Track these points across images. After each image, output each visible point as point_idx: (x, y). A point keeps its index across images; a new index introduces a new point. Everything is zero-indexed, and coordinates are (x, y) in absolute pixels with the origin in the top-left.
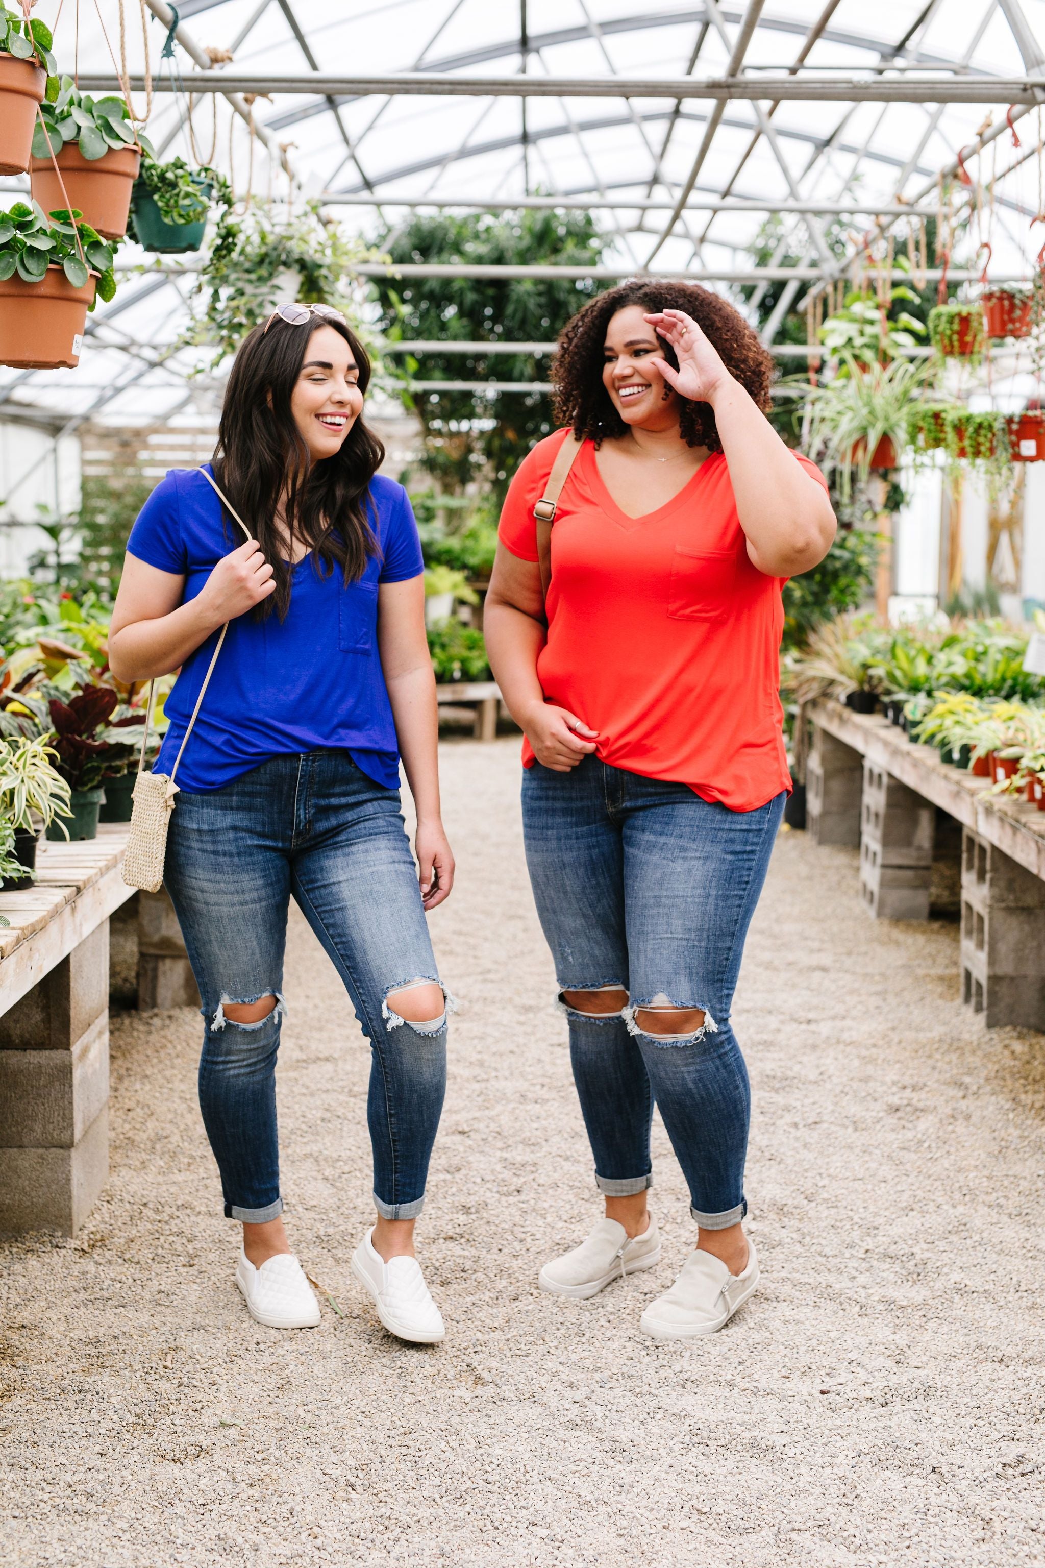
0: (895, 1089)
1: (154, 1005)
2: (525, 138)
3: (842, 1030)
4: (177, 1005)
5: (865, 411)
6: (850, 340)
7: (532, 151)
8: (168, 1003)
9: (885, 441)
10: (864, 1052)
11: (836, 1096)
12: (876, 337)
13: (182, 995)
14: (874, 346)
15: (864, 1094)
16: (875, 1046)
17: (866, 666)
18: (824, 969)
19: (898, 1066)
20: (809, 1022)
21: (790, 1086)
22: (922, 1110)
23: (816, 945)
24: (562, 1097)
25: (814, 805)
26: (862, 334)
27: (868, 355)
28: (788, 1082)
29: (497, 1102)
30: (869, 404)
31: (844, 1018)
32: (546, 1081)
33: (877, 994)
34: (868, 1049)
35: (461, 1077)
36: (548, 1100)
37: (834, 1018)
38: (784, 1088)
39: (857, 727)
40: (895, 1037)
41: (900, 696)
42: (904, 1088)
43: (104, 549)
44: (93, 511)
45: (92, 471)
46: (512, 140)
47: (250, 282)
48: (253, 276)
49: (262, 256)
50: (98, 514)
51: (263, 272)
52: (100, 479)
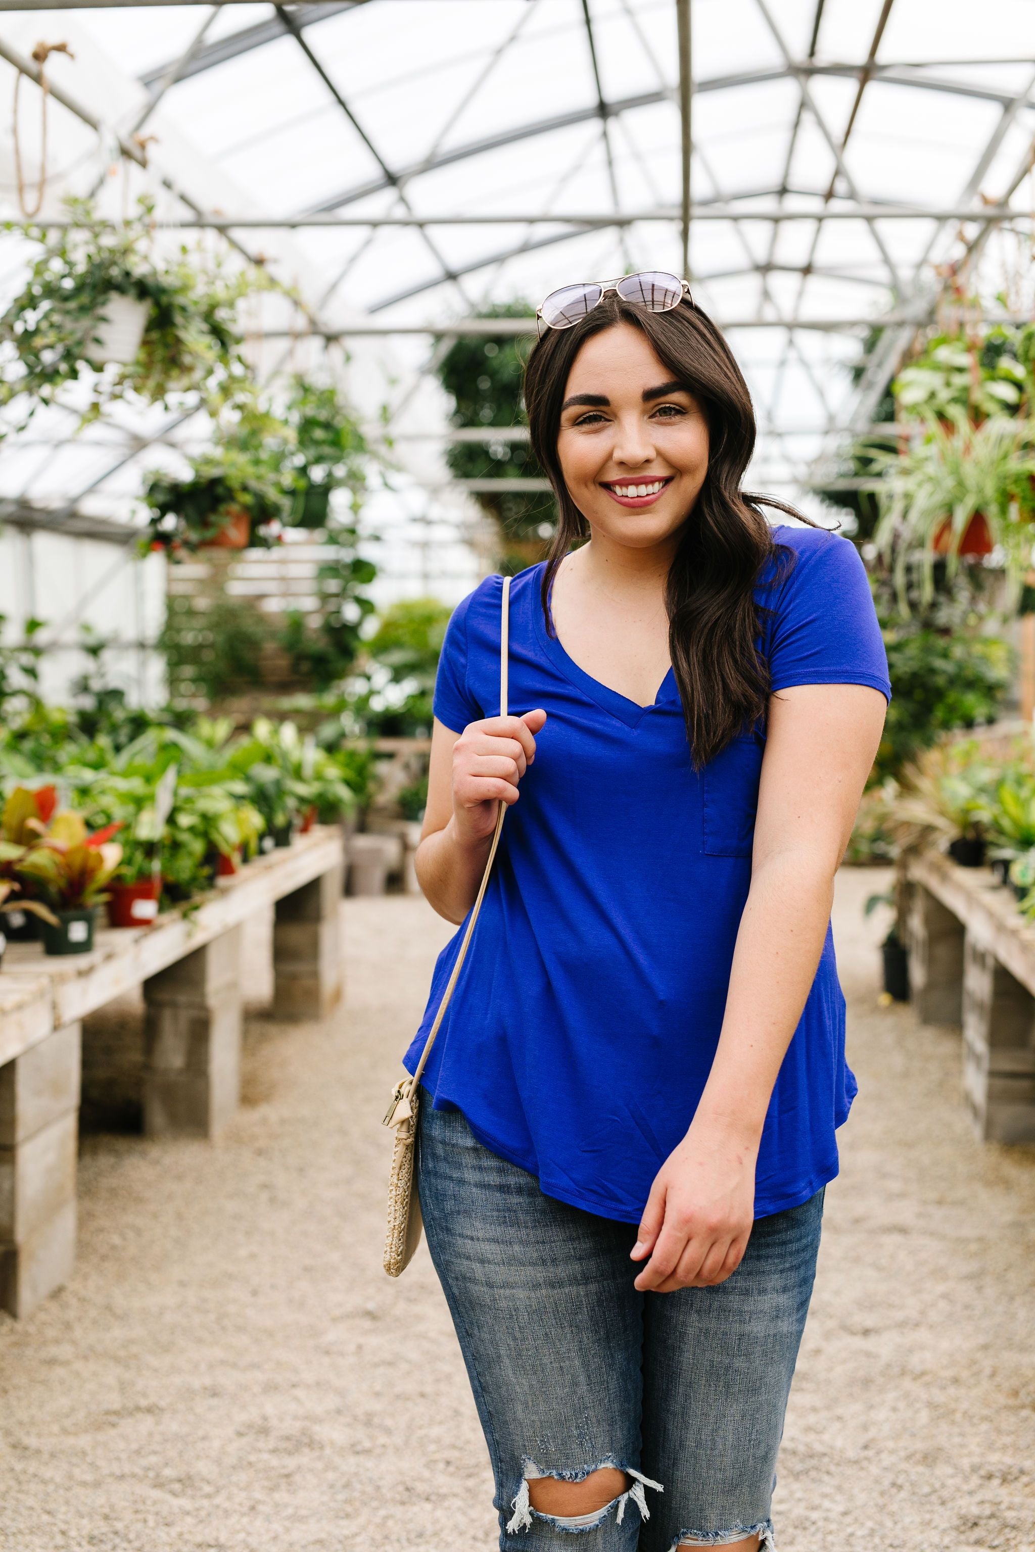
0: (975, 1481)
3: (911, 1351)
5: (949, 483)
6: (932, 395)
9: (977, 521)
10: (939, 1397)
11: (882, 1494)
12: (966, 390)
14: (963, 398)
15: (926, 1489)
16: (956, 1381)
17: (966, 812)
18: (903, 1230)
19: (984, 1427)
20: (866, 1332)
21: (817, 1469)
22: (1014, 1527)
23: (895, 1186)
24: (468, 1490)
25: (918, 975)
26: (948, 384)
27: (957, 413)
28: (814, 1462)
29: (365, 1504)
30: (956, 471)
31: (917, 1325)
32: (454, 1454)
33: (969, 1277)
34: (943, 1388)
35: (332, 1443)
36: (443, 1497)
37: (901, 1325)
38: (807, 1472)
39: (960, 888)
40: (987, 1364)
41: (1006, 853)
42: (990, 1477)
43: (188, 671)
44: (179, 631)
45: (180, 589)
46: (585, 111)
47: (67, 312)
48: (72, 305)
49: (83, 276)
50: (183, 634)
51: (85, 299)
52: (186, 597)
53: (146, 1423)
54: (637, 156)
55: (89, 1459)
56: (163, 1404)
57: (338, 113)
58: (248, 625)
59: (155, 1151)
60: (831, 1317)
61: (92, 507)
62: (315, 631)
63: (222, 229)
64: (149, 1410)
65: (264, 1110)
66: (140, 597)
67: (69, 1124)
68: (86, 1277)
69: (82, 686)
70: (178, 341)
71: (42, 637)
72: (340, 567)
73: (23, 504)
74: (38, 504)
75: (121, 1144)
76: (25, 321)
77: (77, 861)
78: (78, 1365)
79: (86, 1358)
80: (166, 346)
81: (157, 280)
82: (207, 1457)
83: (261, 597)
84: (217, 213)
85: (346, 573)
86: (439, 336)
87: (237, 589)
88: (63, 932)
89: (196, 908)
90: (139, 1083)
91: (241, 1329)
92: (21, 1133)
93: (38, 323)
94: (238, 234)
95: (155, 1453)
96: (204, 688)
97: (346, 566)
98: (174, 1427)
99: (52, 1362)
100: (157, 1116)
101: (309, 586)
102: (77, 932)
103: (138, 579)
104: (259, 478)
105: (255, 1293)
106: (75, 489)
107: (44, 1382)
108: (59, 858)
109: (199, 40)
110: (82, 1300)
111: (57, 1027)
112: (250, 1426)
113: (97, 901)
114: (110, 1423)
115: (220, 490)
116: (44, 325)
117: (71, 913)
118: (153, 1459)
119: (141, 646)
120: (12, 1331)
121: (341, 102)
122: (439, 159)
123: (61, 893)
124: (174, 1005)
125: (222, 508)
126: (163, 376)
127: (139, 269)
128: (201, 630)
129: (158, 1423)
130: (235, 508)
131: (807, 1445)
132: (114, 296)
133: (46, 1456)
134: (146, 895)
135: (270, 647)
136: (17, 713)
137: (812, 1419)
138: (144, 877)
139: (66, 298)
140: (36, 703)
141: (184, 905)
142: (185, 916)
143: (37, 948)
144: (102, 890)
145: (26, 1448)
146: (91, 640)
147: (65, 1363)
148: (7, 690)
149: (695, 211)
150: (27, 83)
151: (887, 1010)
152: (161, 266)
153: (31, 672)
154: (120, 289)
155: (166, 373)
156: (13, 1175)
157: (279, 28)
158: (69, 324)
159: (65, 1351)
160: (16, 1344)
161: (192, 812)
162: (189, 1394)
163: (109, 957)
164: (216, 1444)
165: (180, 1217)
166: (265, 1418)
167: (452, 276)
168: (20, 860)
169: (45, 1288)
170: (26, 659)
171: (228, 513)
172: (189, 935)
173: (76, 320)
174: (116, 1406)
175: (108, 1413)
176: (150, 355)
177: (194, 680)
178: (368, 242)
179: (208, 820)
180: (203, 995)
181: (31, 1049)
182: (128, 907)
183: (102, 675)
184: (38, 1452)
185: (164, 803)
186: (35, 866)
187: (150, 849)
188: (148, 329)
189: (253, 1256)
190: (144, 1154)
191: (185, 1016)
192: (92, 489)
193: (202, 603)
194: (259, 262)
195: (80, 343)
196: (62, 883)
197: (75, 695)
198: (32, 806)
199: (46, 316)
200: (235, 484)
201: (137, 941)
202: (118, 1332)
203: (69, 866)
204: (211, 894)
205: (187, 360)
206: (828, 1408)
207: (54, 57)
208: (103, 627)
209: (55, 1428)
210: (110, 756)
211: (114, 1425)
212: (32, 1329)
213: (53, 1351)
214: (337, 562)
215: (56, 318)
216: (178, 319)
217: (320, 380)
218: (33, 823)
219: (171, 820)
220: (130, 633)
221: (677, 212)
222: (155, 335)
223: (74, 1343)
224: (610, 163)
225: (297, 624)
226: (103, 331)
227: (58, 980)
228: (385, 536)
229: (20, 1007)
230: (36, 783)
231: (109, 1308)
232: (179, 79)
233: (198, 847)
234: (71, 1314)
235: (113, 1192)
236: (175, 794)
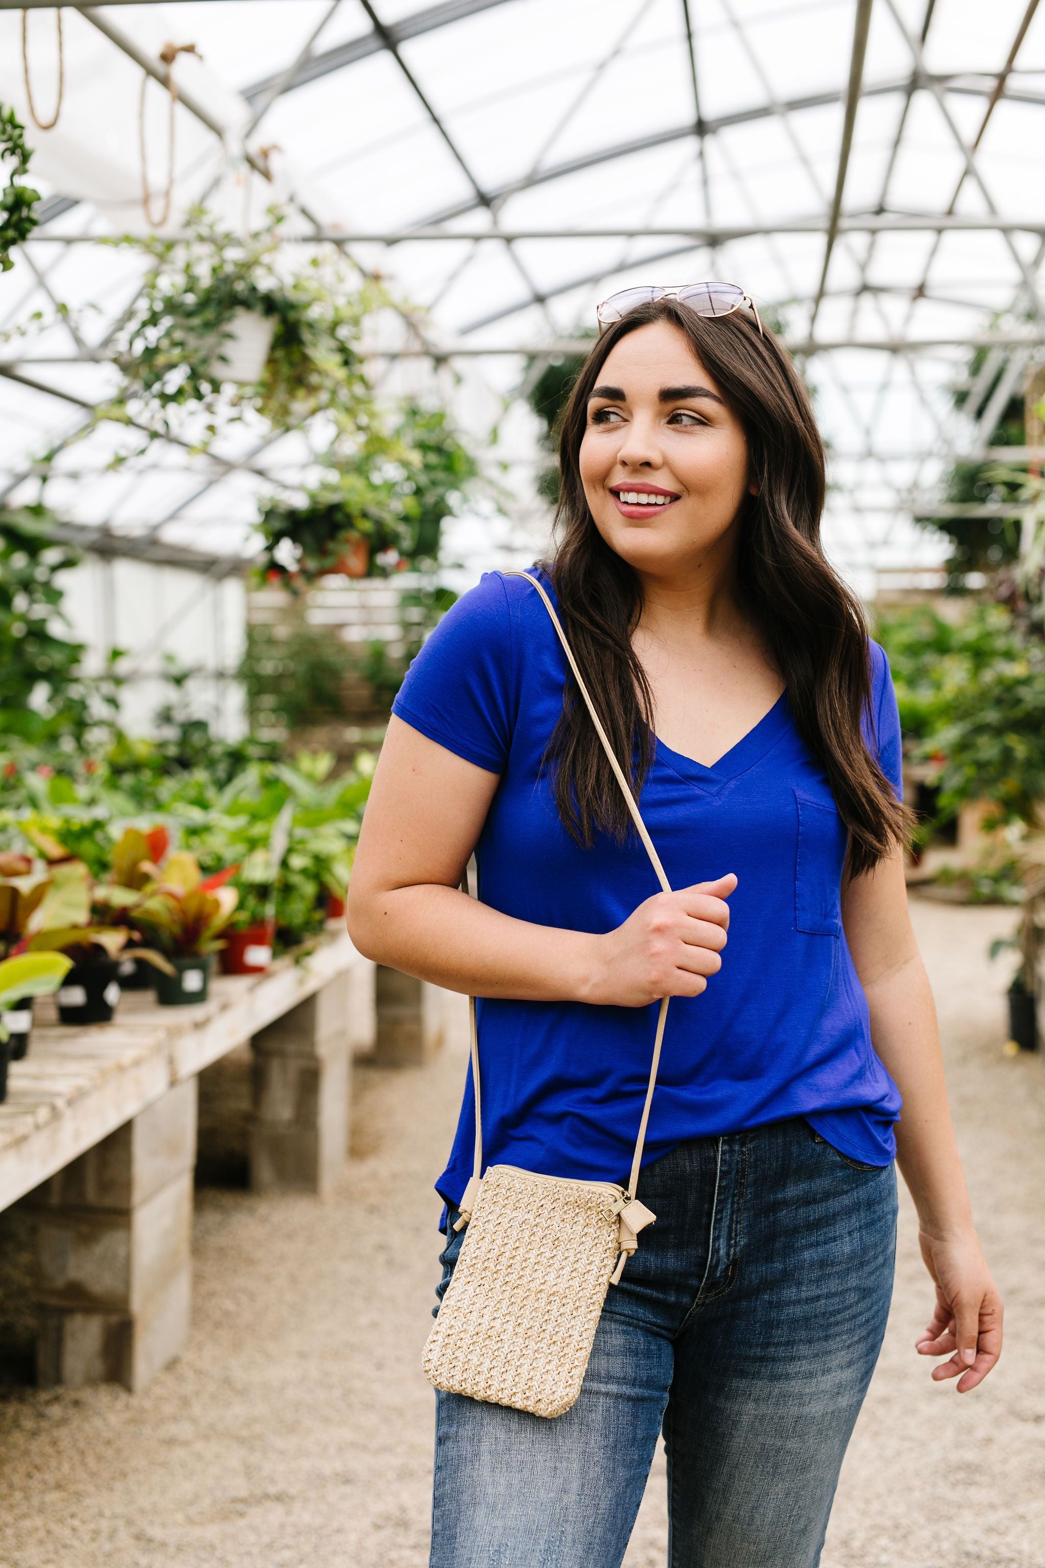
1: (58, 1379)
2: (701, 128)
4: (91, 1382)
7: (711, 143)
8: (78, 1378)
13: (98, 1367)
20: (1038, 1419)
43: (268, 700)
44: (259, 660)
45: (260, 618)
46: (682, 129)
47: (191, 329)
48: (196, 321)
49: (210, 292)
50: (264, 662)
51: (209, 314)
52: (266, 626)
53: (275, 1514)
54: (736, 175)
55: (218, 1554)
56: (293, 1491)
57: (432, 131)
58: (329, 654)
59: (263, 1207)
60: (998, 1401)
61: (173, 534)
62: (398, 660)
63: (339, 243)
64: (279, 1498)
65: (372, 1164)
66: (219, 626)
67: (184, 1184)
68: (200, 1347)
69: (165, 717)
70: (306, 359)
71: (123, 666)
72: (421, 595)
73: (105, 531)
74: (119, 532)
75: (227, 1199)
76: (146, 339)
77: (193, 906)
78: (199, 1446)
79: (206, 1438)
80: (292, 364)
81: (284, 295)
82: (344, 1552)
83: (341, 626)
84: (335, 226)
85: (429, 601)
86: (532, 357)
87: (317, 618)
88: (177, 981)
89: (309, 954)
90: (244, 1135)
91: (368, 1407)
92: (137, 1196)
93: (159, 339)
94: (356, 250)
95: (288, 1547)
96: (284, 718)
97: (428, 595)
98: (306, 1518)
99: (171, 1442)
100: (264, 1171)
101: (391, 615)
102: (192, 981)
103: (217, 606)
104: (380, 504)
105: (380, 1366)
106: (156, 514)
107: (164, 1464)
108: (172, 903)
109: (308, 50)
110: (198, 1372)
111: (173, 1082)
112: (388, 1518)
113: (211, 947)
114: (237, 1512)
115: (339, 517)
116: (165, 344)
117: (186, 961)
118: (287, 1554)
119: (220, 675)
120: (127, 1406)
121: (436, 120)
122: (541, 176)
123: (176, 940)
124: (283, 1055)
125: (343, 535)
126: (287, 396)
127: (265, 283)
128: (281, 659)
129: (288, 1513)
130: (354, 535)
131: (992, 1549)
132: (240, 311)
133: (172, 1550)
134: (259, 941)
135: (351, 677)
136: (100, 744)
137: (993, 1518)
138: (257, 922)
139: (190, 314)
140: (119, 736)
141: (296, 950)
142: (297, 962)
143: (149, 996)
144: (219, 936)
145: (150, 1540)
146: (175, 670)
147: (186, 1444)
148: (89, 720)
149: (844, 223)
150: (153, 86)
151: (1014, 1060)
152: (289, 281)
153: (113, 702)
154: (246, 304)
155: (292, 394)
156: (128, 1242)
157: (375, 43)
158: (192, 341)
159: (184, 1430)
160: (132, 1421)
161: (304, 852)
162: (319, 1480)
163: (225, 1007)
164: (353, 1537)
165: (293, 1280)
166: (403, 1510)
167: (540, 299)
168: (138, 906)
169: (160, 1359)
170: (107, 688)
171: (347, 541)
172: (301, 982)
173: (201, 336)
174: (243, 1493)
175: (235, 1500)
176: (275, 374)
177: (274, 711)
178: (469, 259)
179: (321, 863)
180: (312, 1044)
181: (148, 1108)
182: (241, 954)
183: (186, 706)
184: (163, 1545)
185: (279, 843)
186: (148, 912)
187: (262, 891)
188: (274, 347)
189: (374, 1325)
190: (252, 1211)
191: (294, 1066)
192: (173, 516)
193: (282, 631)
194: (376, 278)
195: (205, 361)
196: (177, 930)
197: (159, 727)
198: (143, 848)
199: (168, 334)
200: (354, 510)
201: (251, 989)
202: (239, 1409)
203: (183, 912)
204: (322, 938)
205: (314, 379)
206: (1007, 1505)
207: (183, 60)
208: (186, 658)
209: (180, 1517)
210: (211, 793)
211: (242, 1515)
212: (148, 1404)
213: (172, 1429)
214: (419, 590)
215: (178, 335)
216: (306, 335)
217: (428, 404)
218: (147, 867)
219: (284, 864)
220: (211, 664)
221: (825, 223)
222: (280, 354)
223: (194, 1421)
224: (705, 182)
225: (378, 653)
226: (229, 348)
227: (174, 1033)
228: (467, 564)
229: (137, 1063)
230: (145, 823)
231: (227, 1382)
232: (287, 88)
233: (309, 889)
234: (188, 1388)
235: (222, 1252)
236: (290, 835)
